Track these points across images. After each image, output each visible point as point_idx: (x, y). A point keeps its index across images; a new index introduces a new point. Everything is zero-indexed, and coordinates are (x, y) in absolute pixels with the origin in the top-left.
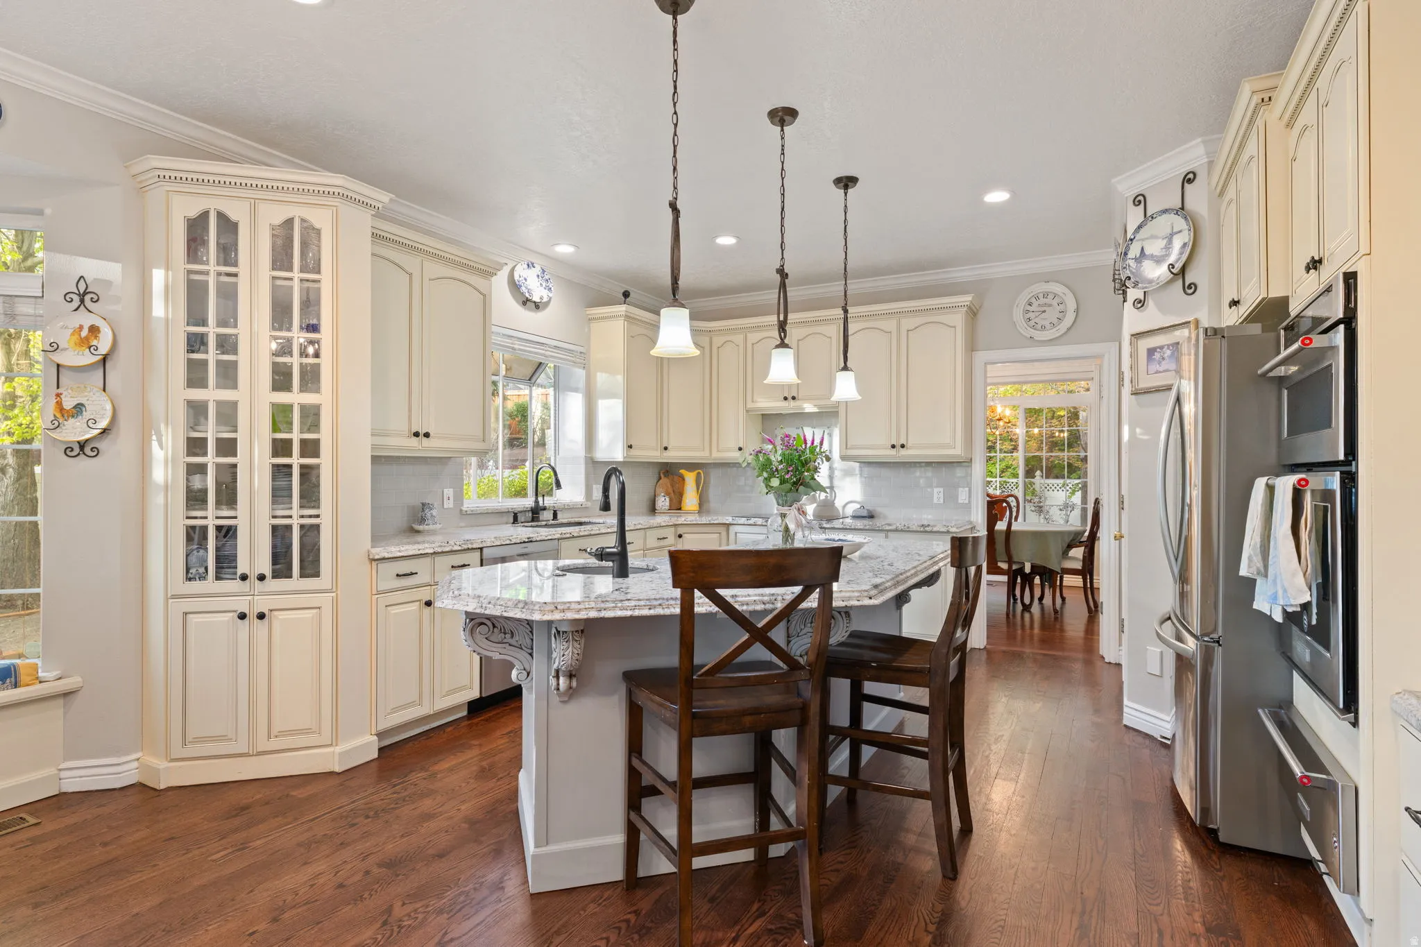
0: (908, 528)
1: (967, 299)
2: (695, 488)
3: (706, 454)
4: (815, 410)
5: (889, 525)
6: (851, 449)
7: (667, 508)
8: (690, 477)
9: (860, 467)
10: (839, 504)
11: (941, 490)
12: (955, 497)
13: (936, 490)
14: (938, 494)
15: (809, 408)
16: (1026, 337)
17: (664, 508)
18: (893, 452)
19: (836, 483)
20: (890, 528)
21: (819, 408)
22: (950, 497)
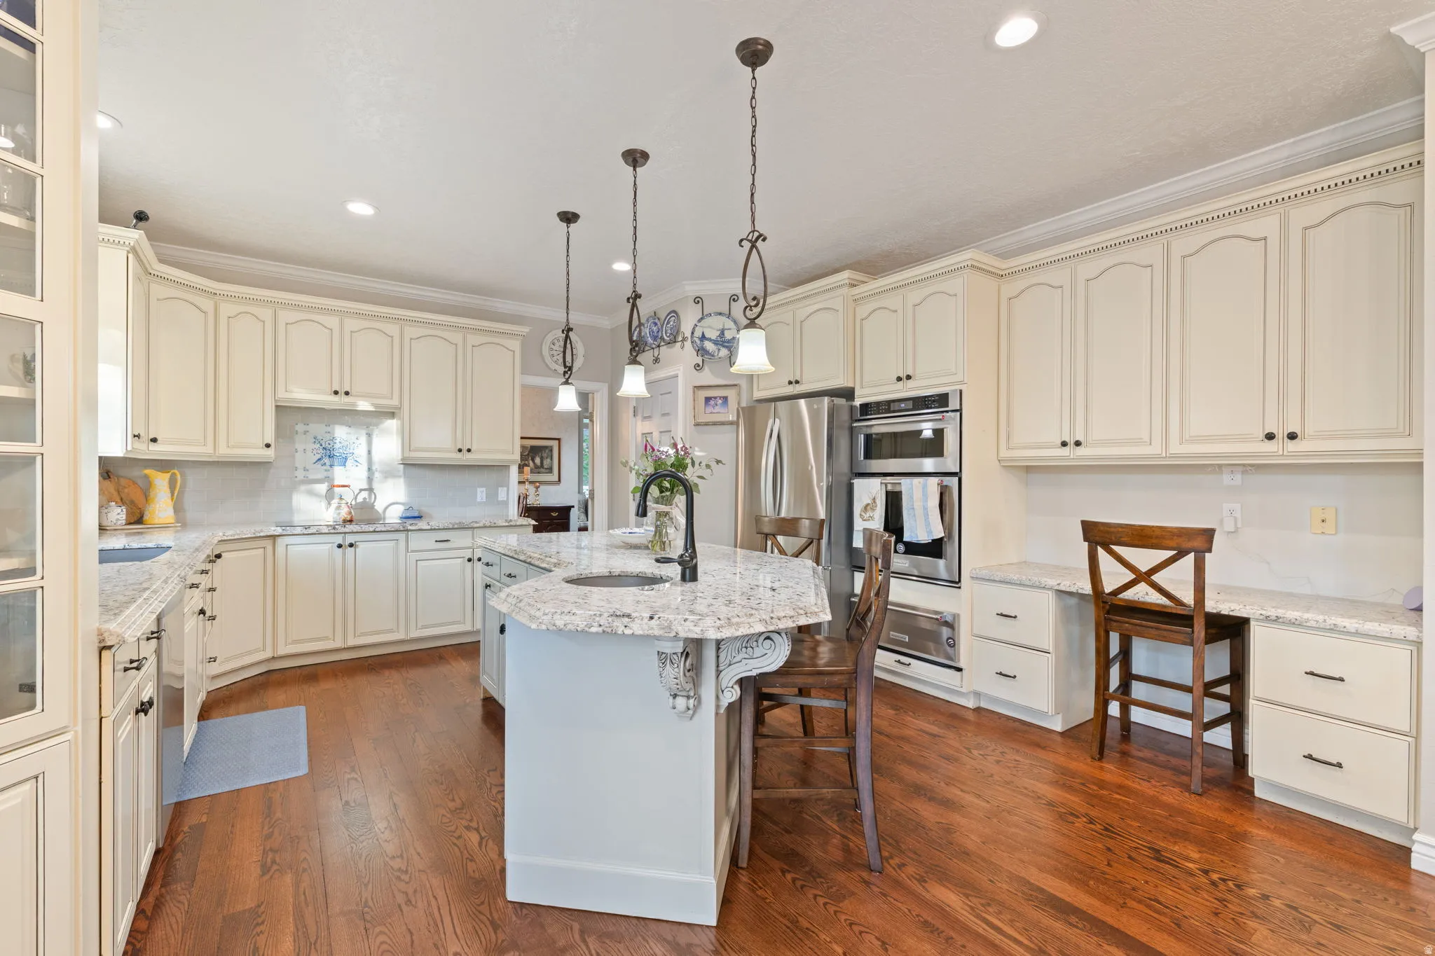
0: (495, 523)
1: (525, 330)
2: (170, 495)
3: (209, 449)
4: (372, 409)
5: (476, 522)
6: (415, 451)
7: (124, 522)
8: (161, 481)
9: (404, 468)
10: (379, 506)
11: (484, 489)
12: (496, 494)
13: (479, 490)
14: (481, 494)
15: (364, 405)
16: (550, 369)
17: (119, 522)
18: (459, 455)
19: (376, 485)
20: (478, 525)
21: (376, 407)
22: (492, 497)
